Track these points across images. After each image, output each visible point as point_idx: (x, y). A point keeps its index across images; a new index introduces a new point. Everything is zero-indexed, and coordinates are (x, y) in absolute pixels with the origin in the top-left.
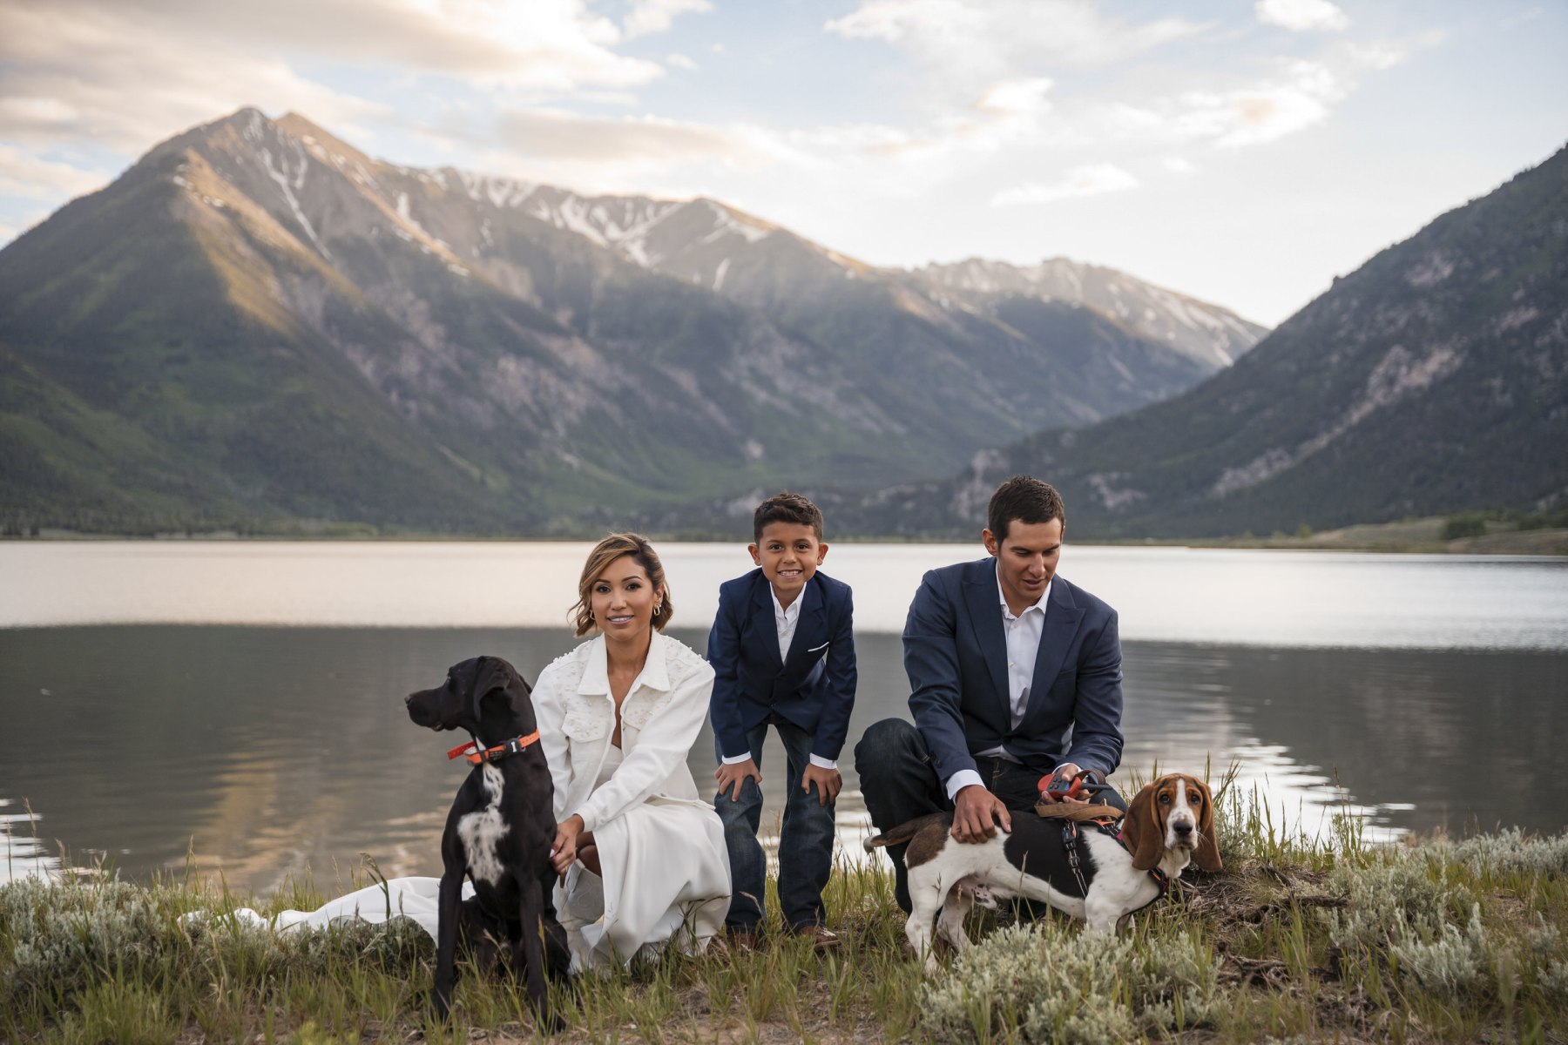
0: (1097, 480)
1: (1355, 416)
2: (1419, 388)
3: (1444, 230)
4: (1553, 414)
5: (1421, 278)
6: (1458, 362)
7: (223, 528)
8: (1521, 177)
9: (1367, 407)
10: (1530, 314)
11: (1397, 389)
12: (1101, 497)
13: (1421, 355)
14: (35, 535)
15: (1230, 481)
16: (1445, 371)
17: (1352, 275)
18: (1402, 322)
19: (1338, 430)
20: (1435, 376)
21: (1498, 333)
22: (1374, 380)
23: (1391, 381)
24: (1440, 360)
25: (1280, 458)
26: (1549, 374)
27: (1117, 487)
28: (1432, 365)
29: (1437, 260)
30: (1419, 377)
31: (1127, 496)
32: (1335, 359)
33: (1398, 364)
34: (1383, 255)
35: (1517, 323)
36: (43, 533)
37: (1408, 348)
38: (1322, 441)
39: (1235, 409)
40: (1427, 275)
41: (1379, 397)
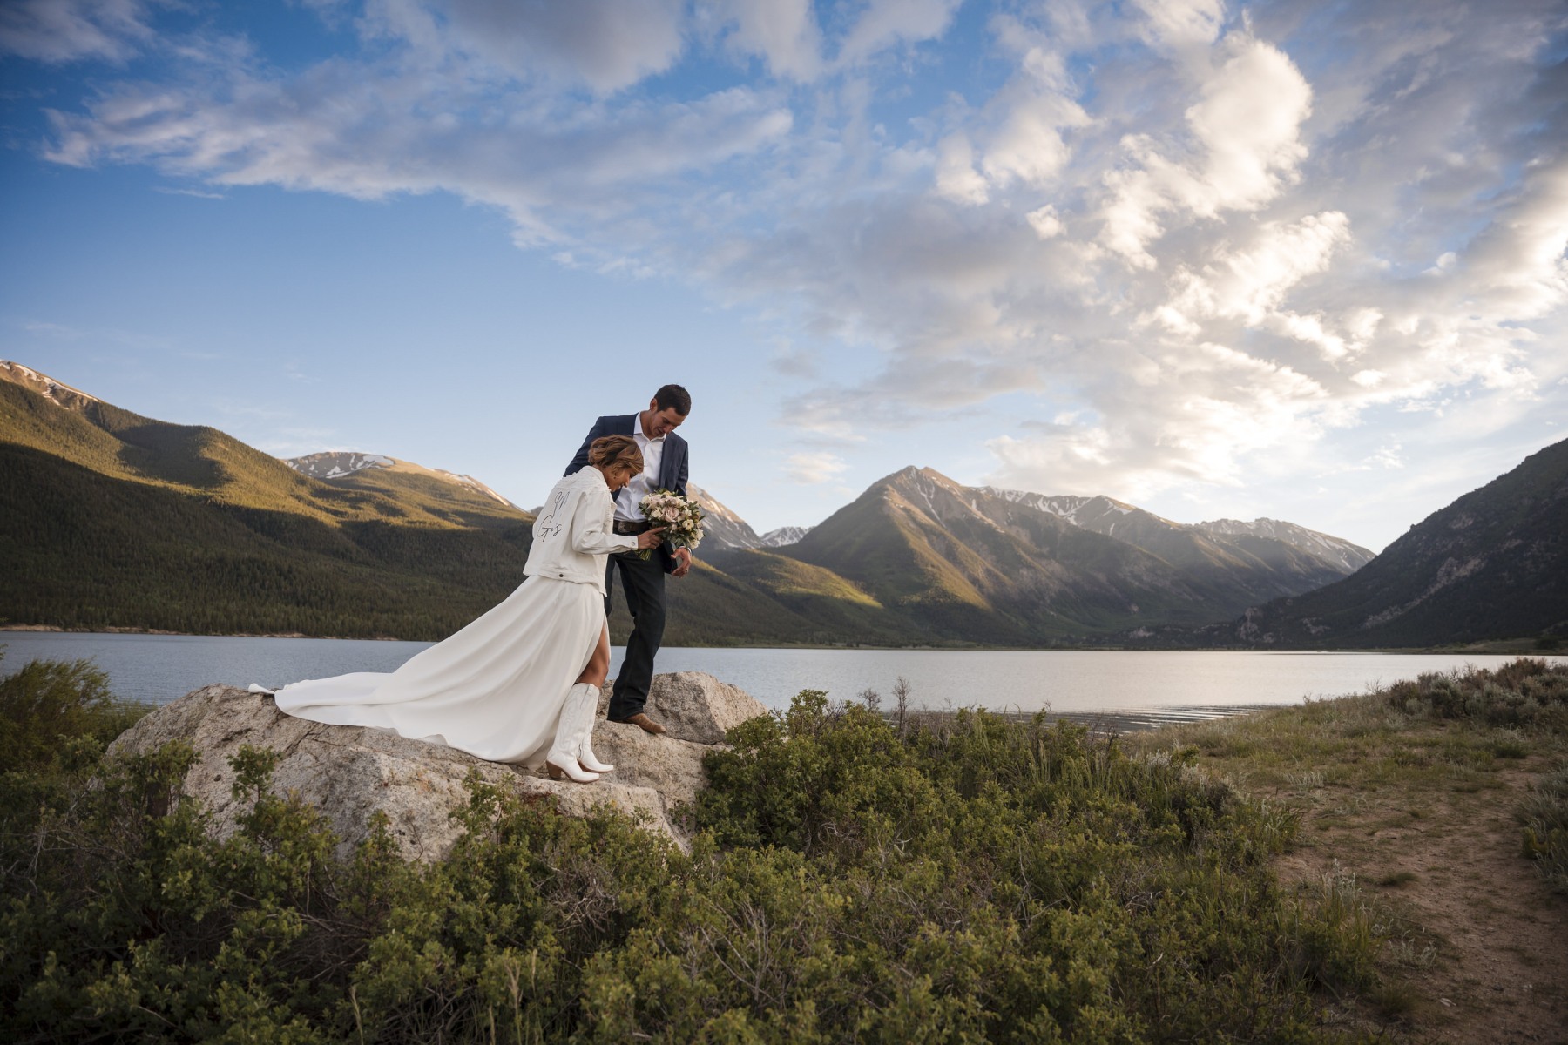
0: (1306, 621)
1: (1433, 591)
2: (1465, 577)
3: (1464, 503)
4: (1538, 589)
5: (1456, 525)
6: (1483, 565)
8: (1501, 478)
9: (1439, 586)
10: (1519, 542)
11: (1453, 578)
12: (1308, 629)
13: (1462, 562)
15: (1371, 621)
16: (1477, 569)
17: (1420, 524)
18: (1450, 546)
19: (1424, 597)
20: (1472, 571)
21: (1502, 551)
22: (1440, 573)
23: (1449, 574)
24: (1473, 564)
25: (1396, 610)
26: (1533, 570)
27: (1316, 624)
28: (1470, 566)
29: (1464, 518)
30: (1464, 572)
31: (1321, 628)
32: (1417, 564)
33: (1452, 566)
34: (1434, 515)
35: (1512, 546)
37: (1456, 559)
38: (1417, 602)
39: (1369, 587)
40: (1460, 525)
41: (1444, 581)
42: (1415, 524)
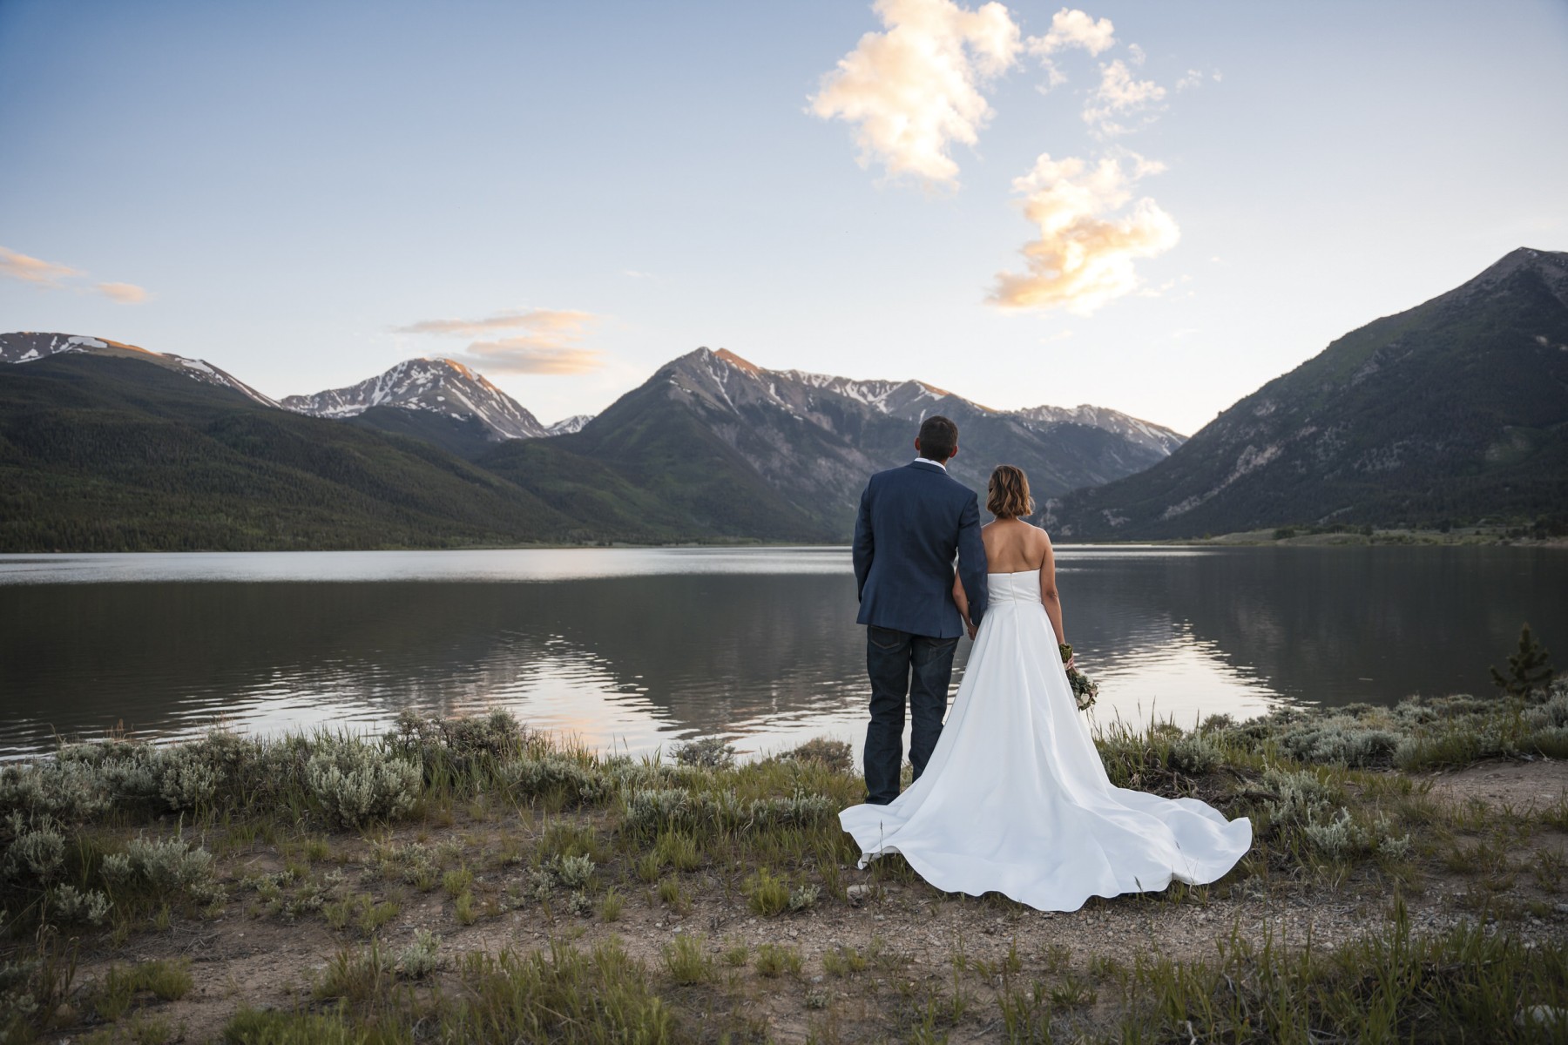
0: (1106, 512)
1: (1231, 480)
2: (1262, 465)
3: (1271, 389)
4: (1326, 477)
5: (1261, 412)
6: (1279, 453)
7: (692, 541)
8: (1306, 364)
9: (1237, 475)
10: (1313, 429)
11: (1251, 466)
12: (1108, 520)
13: (1262, 450)
14: (610, 545)
15: (1171, 511)
16: (1274, 457)
17: (1227, 411)
18: (1252, 434)
19: (1223, 486)
20: (1268, 459)
21: (1298, 439)
22: (1239, 462)
23: (1248, 462)
24: (1271, 452)
25: (1195, 500)
26: (1323, 458)
27: (1116, 515)
28: (1267, 454)
29: (1268, 404)
30: (1261, 460)
31: (1121, 520)
32: (1220, 452)
33: (1251, 454)
34: (1242, 401)
35: (1307, 434)
36: (614, 544)
37: (1255, 447)
38: (1215, 492)
39: (1172, 477)
40: (1264, 411)
41: (1242, 470)
42: (1223, 410)
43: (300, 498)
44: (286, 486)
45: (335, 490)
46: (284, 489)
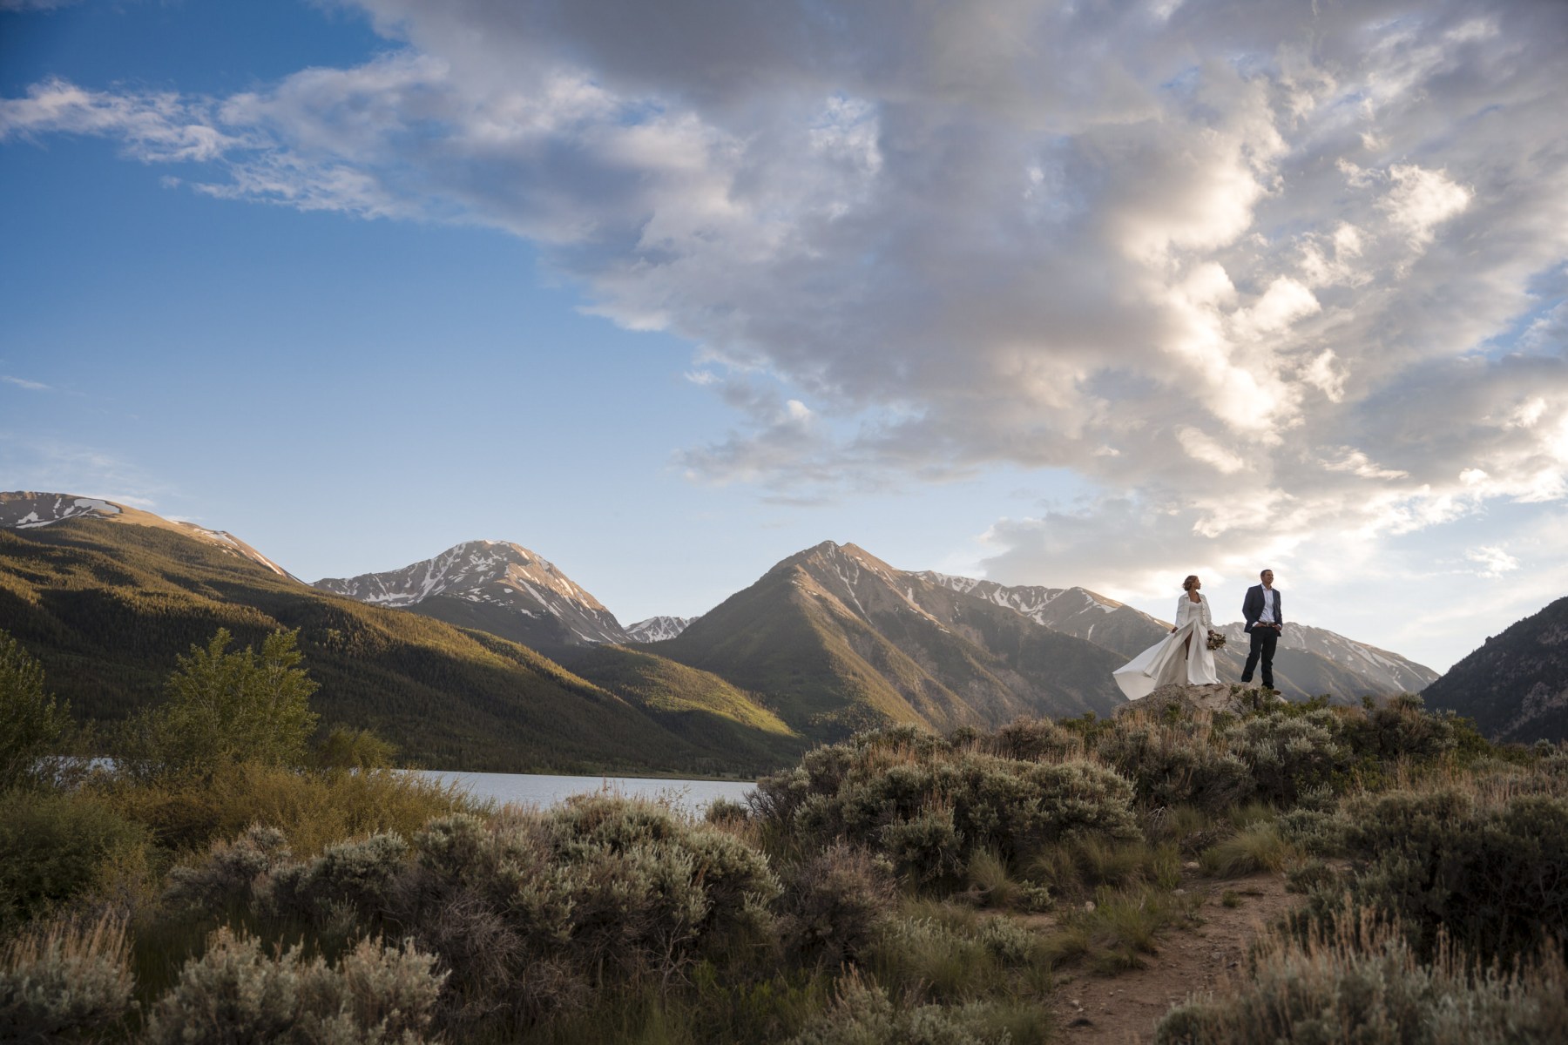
2: (1559, 708)
3: (1559, 612)
5: (1548, 640)
9: (1524, 719)
11: (1544, 709)
13: (1557, 689)
17: (1498, 637)
18: (1539, 667)
19: (1505, 733)
22: (1525, 703)
23: (1538, 704)
29: (1558, 630)
30: (1558, 702)
32: (1495, 688)
33: (1542, 693)
34: (1518, 625)
37: (1547, 684)
40: (1553, 639)
41: (1532, 713)
42: (1493, 637)
43: (400, 706)
44: (383, 691)
45: (438, 698)
46: (380, 694)
